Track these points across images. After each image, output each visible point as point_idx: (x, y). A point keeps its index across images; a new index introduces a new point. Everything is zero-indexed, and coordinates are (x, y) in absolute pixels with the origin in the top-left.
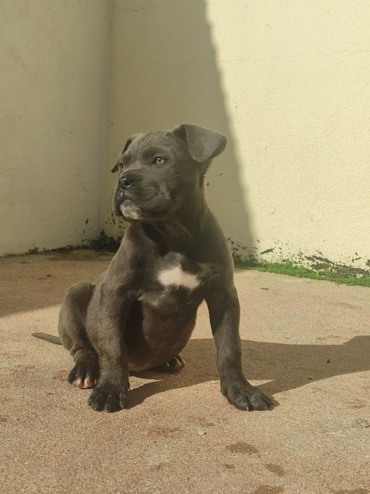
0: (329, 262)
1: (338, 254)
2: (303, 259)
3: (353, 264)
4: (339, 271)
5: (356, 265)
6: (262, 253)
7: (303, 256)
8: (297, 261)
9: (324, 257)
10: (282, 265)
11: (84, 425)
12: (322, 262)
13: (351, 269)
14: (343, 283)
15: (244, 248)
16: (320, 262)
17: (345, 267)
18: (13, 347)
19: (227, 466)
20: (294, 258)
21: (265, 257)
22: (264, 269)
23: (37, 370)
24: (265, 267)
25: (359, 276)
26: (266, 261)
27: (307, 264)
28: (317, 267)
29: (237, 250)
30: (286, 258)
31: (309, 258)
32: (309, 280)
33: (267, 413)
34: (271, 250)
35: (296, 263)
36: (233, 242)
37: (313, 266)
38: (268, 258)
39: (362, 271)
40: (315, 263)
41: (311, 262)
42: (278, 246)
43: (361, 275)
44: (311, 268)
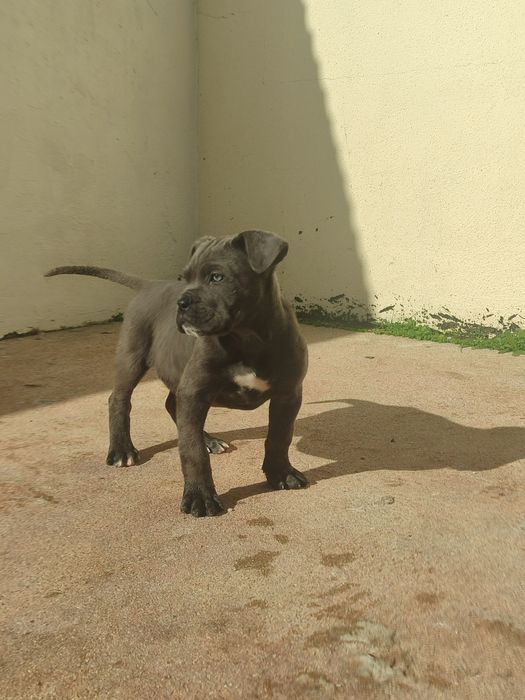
0: (457, 320)
1: (467, 311)
2: (427, 318)
3: (484, 322)
4: (469, 331)
5: (487, 323)
6: (381, 311)
7: (427, 314)
8: (421, 319)
9: (451, 315)
10: (403, 326)
11: (126, 505)
12: (449, 321)
13: (483, 329)
14: (470, 345)
15: (361, 306)
16: (447, 321)
17: (475, 325)
18: (76, 434)
19: (240, 537)
20: (417, 317)
21: (384, 315)
22: (382, 330)
23: (95, 456)
24: (385, 328)
25: (491, 336)
26: (385, 321)
27: (432, 323)
28: (444, 326)
29: (353, 308)
30: (408, 317)
31: (434, 316)
32: (429, 343)
33: (302, 491)
34: (391, 308)
35: (419, 322)
36: (347, 299)
37: (439, 325)
38: (388, 316)
39: (494, 331)
40: (441, 322)
41: (436, 321)
42: (399, 302)
43: (494, 335)
44: (437, 328)
